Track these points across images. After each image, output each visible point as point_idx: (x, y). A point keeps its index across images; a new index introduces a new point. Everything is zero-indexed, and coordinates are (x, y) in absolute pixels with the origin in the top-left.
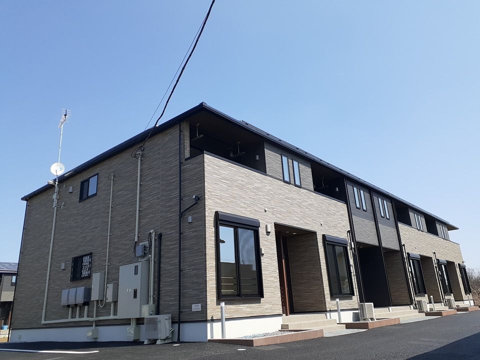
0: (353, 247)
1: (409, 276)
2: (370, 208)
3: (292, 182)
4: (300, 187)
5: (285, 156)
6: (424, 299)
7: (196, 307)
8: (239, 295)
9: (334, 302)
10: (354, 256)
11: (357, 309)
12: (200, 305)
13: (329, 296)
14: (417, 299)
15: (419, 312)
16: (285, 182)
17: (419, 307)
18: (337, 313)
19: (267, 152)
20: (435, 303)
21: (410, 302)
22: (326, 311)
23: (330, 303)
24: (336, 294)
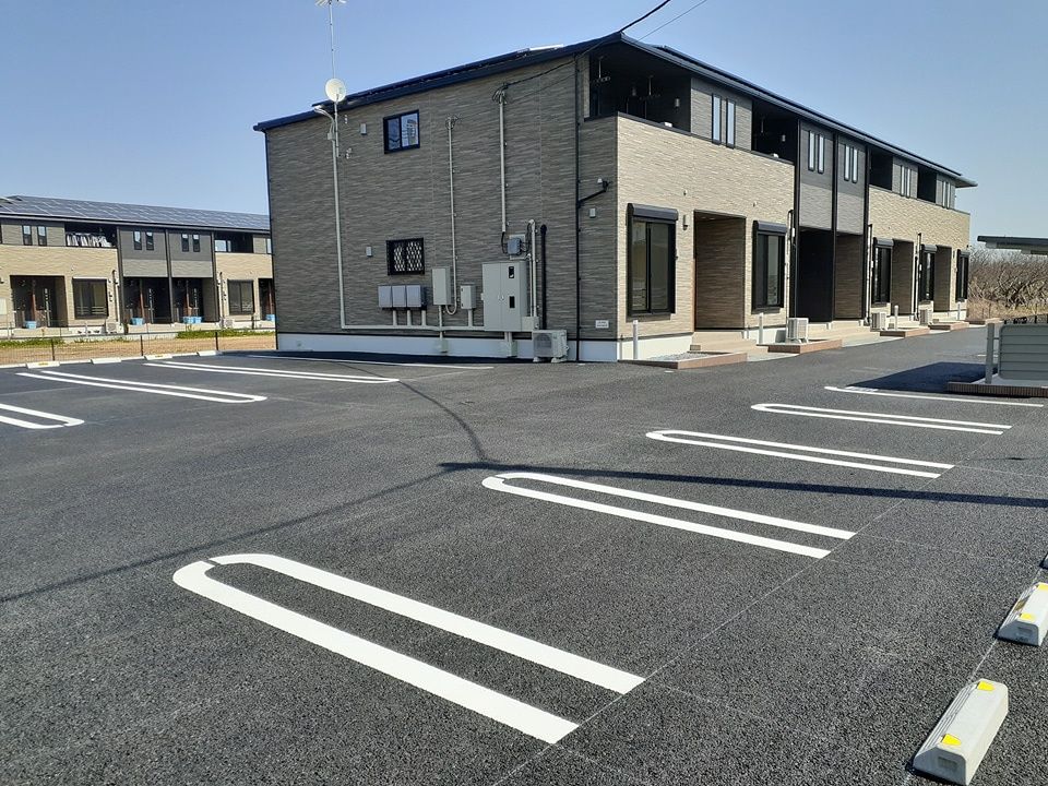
0: (793, 235)
1: (869, 274)
2: (829, 167)
3: (723, 141)
4: (732, 147)
5: (718, 96)
6: (884, 311)
7: (602, 324)
8: (649, 311)
9: (756, 317)
10: (792, 248)
11: (784, 326)
12: (607, 322)
13: (750, 308)
14: (873, 310)
15: (872, 330)
16: (713, 142)
17: (873, 323)
18: (758, 331)
19: (694, 93)
20: (899, 315)
21: (861, 315)
22: (743, 329)
23: (750, 318)
24: (759, 306)
